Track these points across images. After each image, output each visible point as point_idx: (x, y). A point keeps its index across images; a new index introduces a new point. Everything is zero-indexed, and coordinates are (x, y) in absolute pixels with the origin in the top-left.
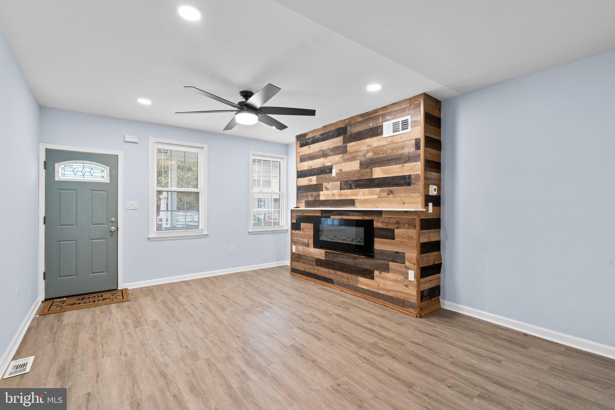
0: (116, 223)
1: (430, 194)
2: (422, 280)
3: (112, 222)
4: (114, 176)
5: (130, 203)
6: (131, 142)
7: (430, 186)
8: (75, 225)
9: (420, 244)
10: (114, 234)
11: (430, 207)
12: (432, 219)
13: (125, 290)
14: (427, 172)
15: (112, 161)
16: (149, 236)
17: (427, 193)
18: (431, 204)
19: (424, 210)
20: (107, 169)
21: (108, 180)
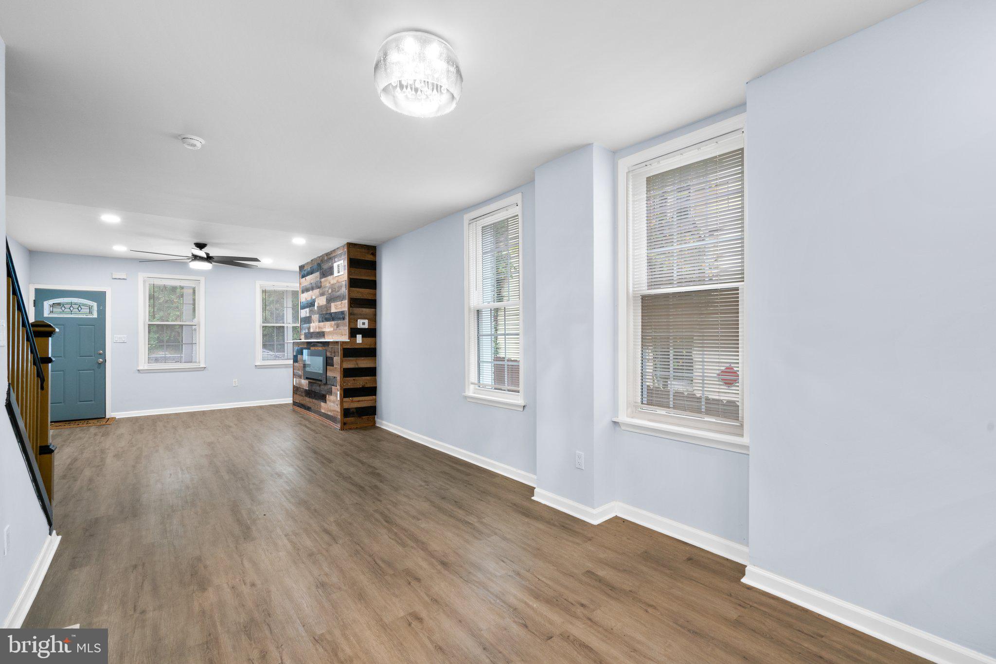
0: (103, 356)
1: (359, 327)
2: (345, 399)
3: (100, 354)
4: (102, 312)
5: (119, 336)
6: (119, 279)
7: (358, 320)
8: (63, 356)
9: (342, 369)
10: (102, 365)
11: (359, 339)
12: (361, 349)
13: (113, 419)
14: (354, 309)
15: (99, 297)
16: (139, 368)
17: (353, 326)
18: (361, 335)
19: (349, 340)
20: (95, 305)
21: (95, 315)
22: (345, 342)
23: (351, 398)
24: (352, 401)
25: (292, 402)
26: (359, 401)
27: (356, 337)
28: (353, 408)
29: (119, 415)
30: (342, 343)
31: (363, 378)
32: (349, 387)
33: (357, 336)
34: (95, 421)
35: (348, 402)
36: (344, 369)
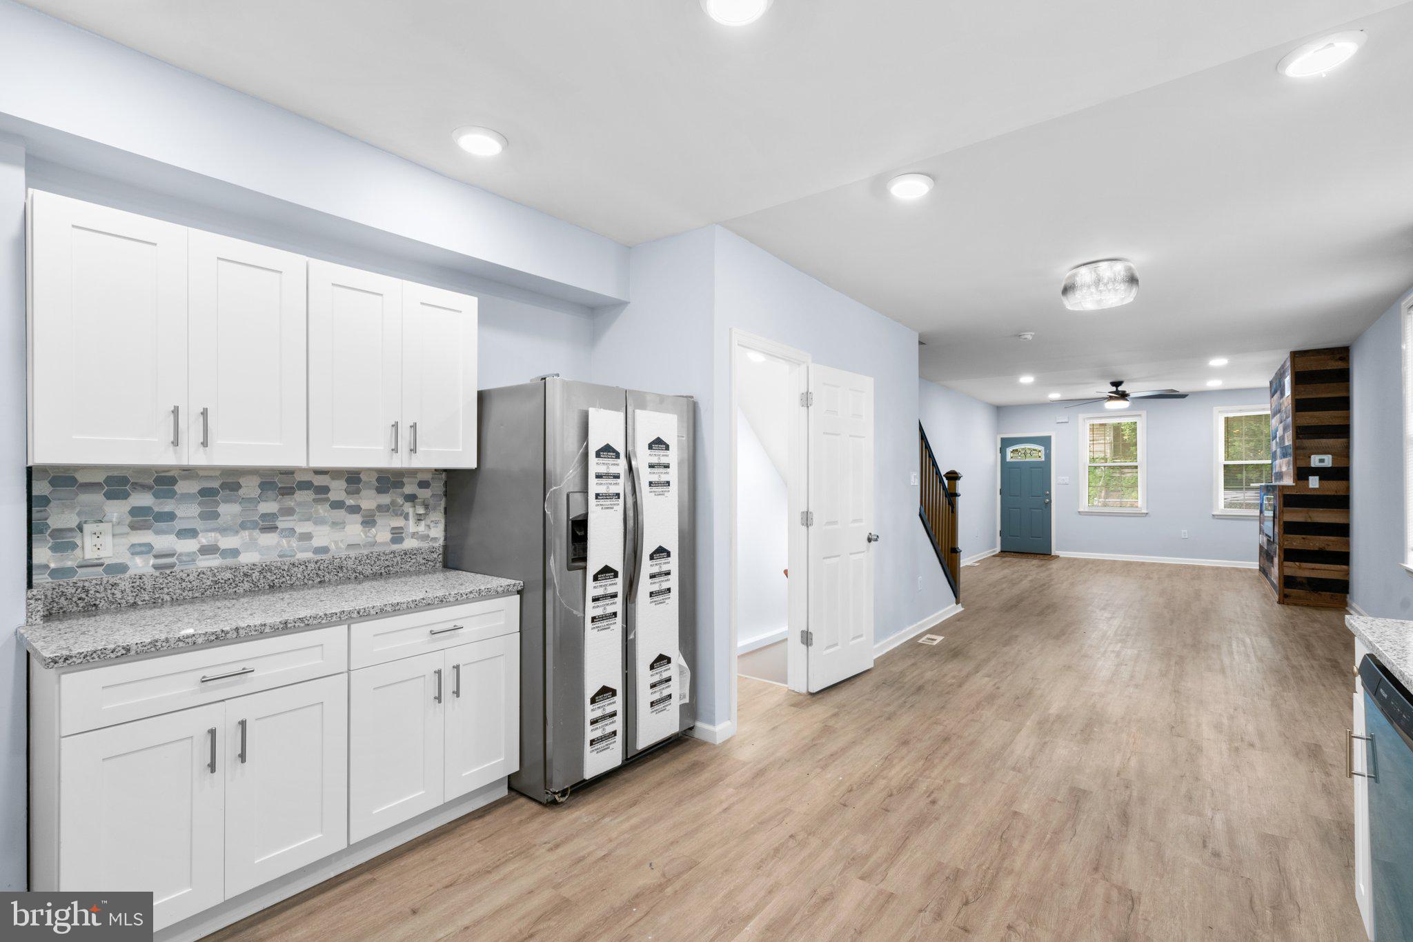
0: (1049, 496)
1: (1313, 465)
2: (1286, 563)
3: (1047, 495)
4: (1048, 456)
6: (1060, 423)
7: (1312, 456)
8: (1020, 496)
9: (1282, 523)
10: (1048, 505)
11: (1314, 482)
12: (1318, 496)
13: (1057, 557)
14: (1304, 441)
15: (1045, 442)
16: (1079, 510)
17: (1302, 464)
18: (1317, 478)
19: (1294, 484)
20: (1041, 448)
21: (1043, 459)
22: (1288, 486)
23: (1297, 563)
24: (1300, 568)
25: (1258, 568)
26: (1313, 569)
27: (1308, 480)
28: (1301, 577)
29: (1062, 554)
30: (1281, 488)
31: (1322, 537)
32: (1293, 548)
33: (1311, 478)
34: (1041, 556)
35: (1294, 567)
36: (1285, 523)
